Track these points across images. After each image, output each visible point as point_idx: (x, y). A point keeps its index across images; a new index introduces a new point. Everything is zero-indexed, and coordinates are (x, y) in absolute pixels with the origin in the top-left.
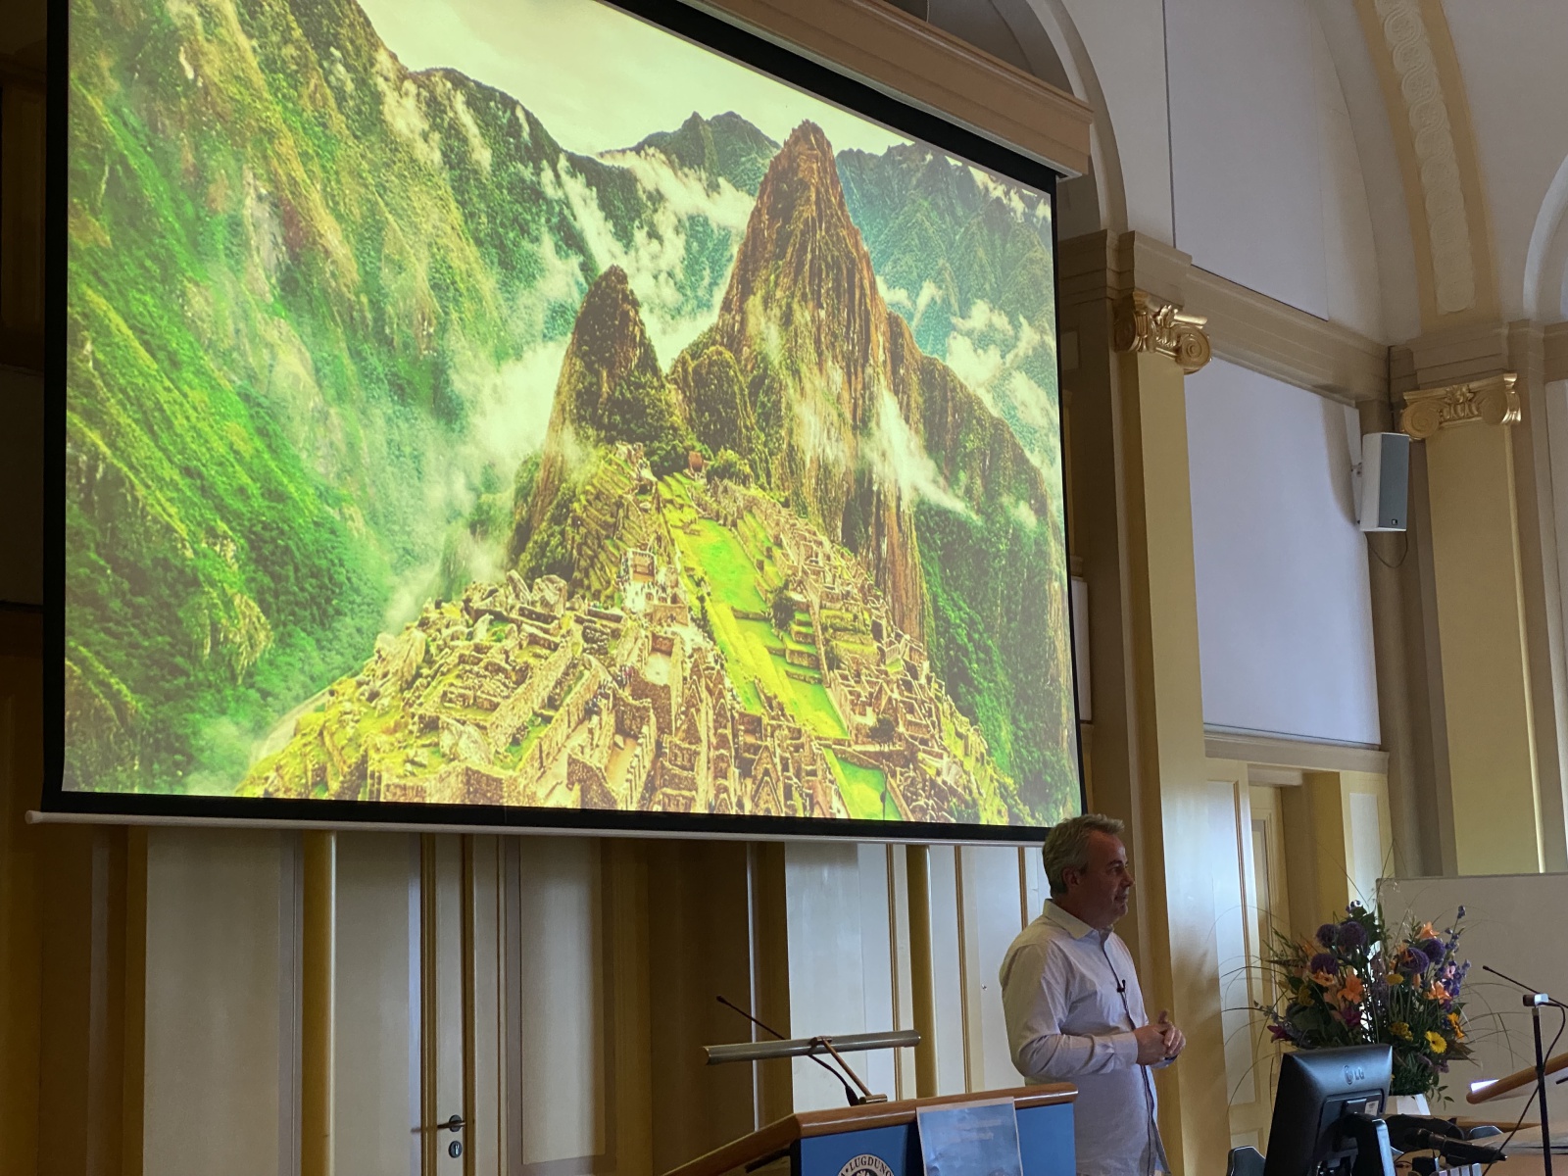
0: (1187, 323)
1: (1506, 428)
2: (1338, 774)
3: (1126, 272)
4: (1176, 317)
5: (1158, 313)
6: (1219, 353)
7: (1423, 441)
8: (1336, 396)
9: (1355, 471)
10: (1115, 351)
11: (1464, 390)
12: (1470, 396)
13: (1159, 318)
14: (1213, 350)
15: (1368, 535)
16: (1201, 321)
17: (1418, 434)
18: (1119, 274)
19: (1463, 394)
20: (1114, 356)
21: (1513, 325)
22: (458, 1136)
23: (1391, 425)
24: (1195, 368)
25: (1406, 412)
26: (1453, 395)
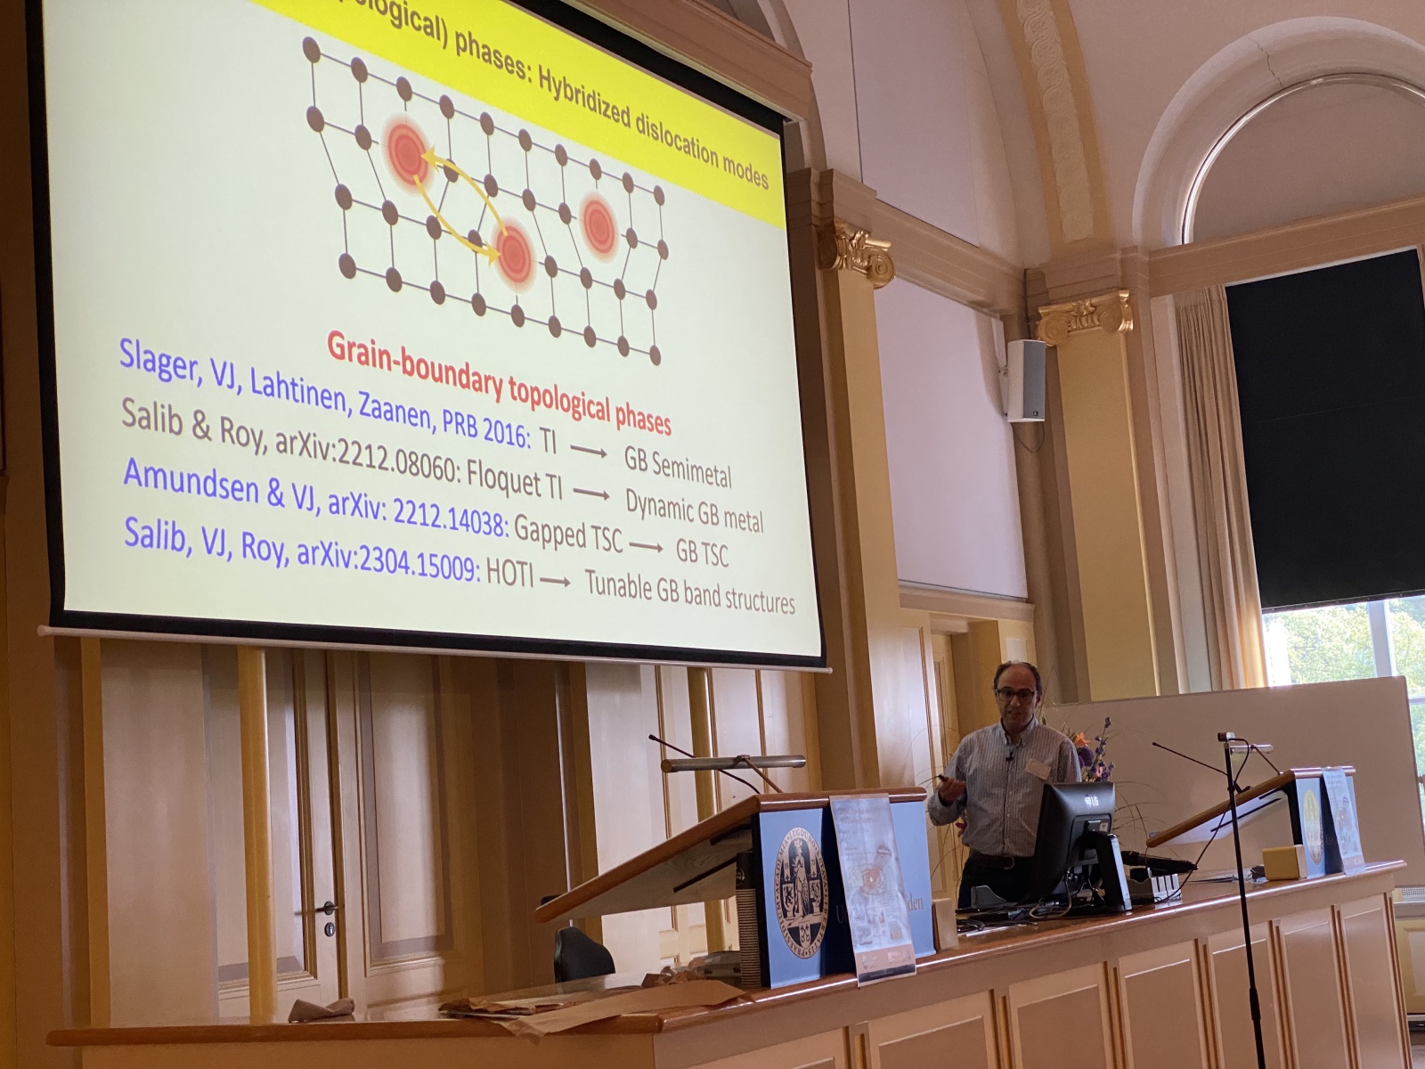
0: (875, 246)
1: (1122, 337)
2: (997, 621)
3: (827, 203)
4: (867, 242)
5: (853, 238)
6: (900, 274)
7: (1055, 347)
8: (985, 310)
9: (1002, 372)
10: (820, 268)
11: (1087, 304)
12: (1091, 309)
13: (854, 241)
14: (897, 273)
15: (1013, 424)
16: (886, 245)
17: (1051, 340)
18: (820, 205)
19: (1086, 308)
20: (818, 273)
21: (1125, 251)
22: (332, 918)
23: (1028, 331)
24: (882, 284)
25: (1042, 324)
26: (1078, 308)
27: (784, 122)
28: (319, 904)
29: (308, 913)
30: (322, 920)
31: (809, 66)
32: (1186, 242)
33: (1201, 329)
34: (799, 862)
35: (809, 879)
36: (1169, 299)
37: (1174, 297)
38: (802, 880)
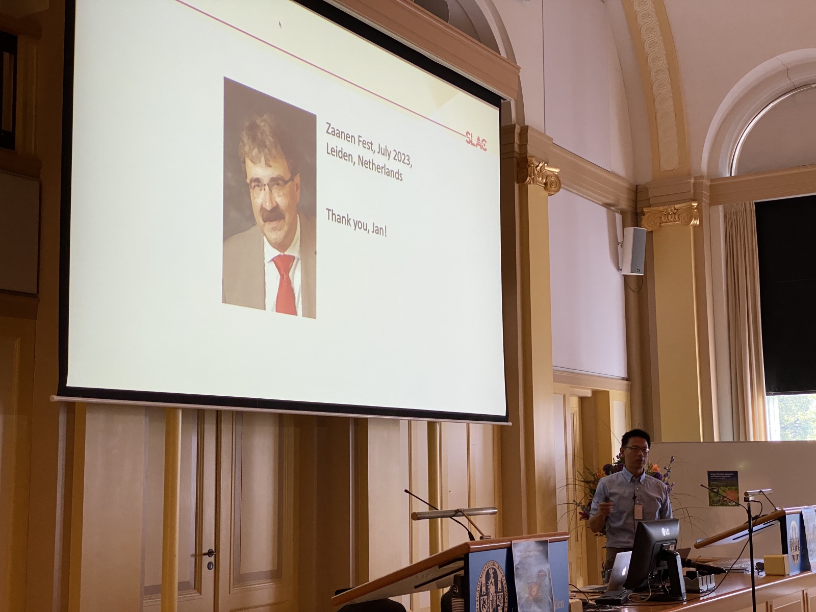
0: (551, 171)
1: (691, 227)
2: (609, 391)
3: (524, 145)
4: (546, 168)
5: (538, 166)
6: (565, 187)
7: (652, 232)
8: (612, 208)
9: (620, 245)
10: (517, 183)
11: (672, 208)
12: (676, 211)
13: (538, 168)
14: (562, 186)
15: (625, 276)
16: (557, 170)
17: (650, 228)
18: (520, 146)
19: (671, 210)
20: (516, 186)
21: (695, 178)
22: (212, 559)
23: (637, 223)
24: (553, 193)
25: (644, 218)
26: (667, 210)
27: (502, 100)
28: (205, 551)
29: (198, 555)
30: (207, 560)
31: (519, 68)
32: (733, 175)
33: (739, 226)
34: (491, 582)
35: (497, 592)
36: (721, 208)
37: (724, 206)
38: (492, 593)
